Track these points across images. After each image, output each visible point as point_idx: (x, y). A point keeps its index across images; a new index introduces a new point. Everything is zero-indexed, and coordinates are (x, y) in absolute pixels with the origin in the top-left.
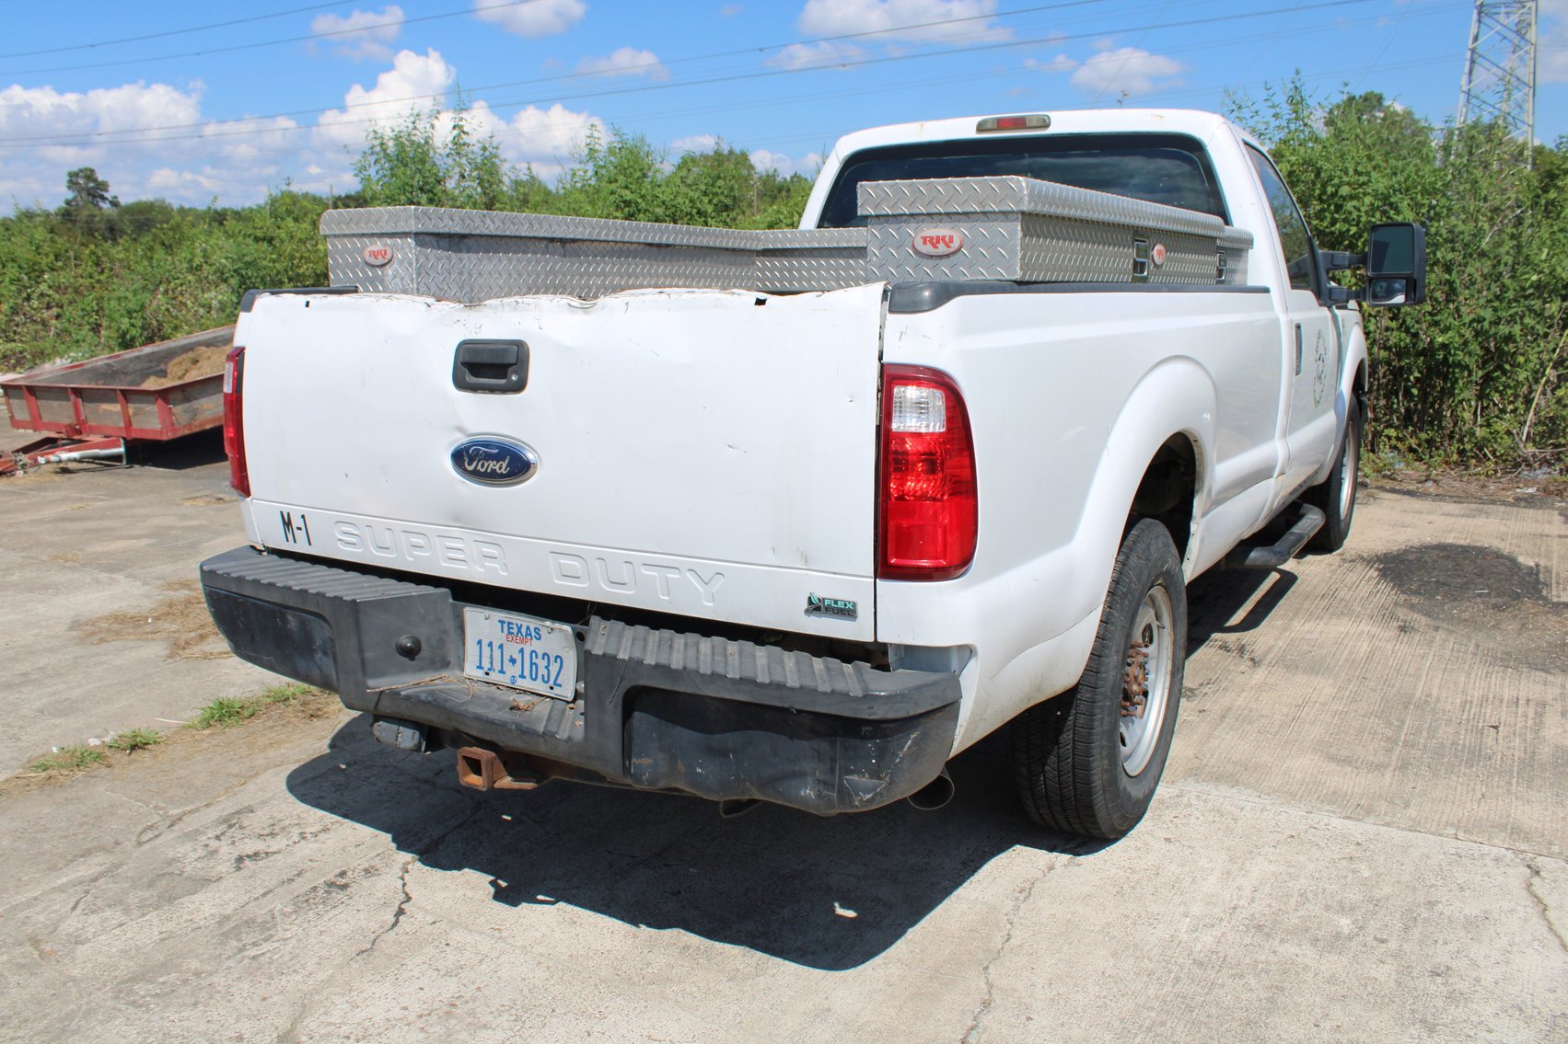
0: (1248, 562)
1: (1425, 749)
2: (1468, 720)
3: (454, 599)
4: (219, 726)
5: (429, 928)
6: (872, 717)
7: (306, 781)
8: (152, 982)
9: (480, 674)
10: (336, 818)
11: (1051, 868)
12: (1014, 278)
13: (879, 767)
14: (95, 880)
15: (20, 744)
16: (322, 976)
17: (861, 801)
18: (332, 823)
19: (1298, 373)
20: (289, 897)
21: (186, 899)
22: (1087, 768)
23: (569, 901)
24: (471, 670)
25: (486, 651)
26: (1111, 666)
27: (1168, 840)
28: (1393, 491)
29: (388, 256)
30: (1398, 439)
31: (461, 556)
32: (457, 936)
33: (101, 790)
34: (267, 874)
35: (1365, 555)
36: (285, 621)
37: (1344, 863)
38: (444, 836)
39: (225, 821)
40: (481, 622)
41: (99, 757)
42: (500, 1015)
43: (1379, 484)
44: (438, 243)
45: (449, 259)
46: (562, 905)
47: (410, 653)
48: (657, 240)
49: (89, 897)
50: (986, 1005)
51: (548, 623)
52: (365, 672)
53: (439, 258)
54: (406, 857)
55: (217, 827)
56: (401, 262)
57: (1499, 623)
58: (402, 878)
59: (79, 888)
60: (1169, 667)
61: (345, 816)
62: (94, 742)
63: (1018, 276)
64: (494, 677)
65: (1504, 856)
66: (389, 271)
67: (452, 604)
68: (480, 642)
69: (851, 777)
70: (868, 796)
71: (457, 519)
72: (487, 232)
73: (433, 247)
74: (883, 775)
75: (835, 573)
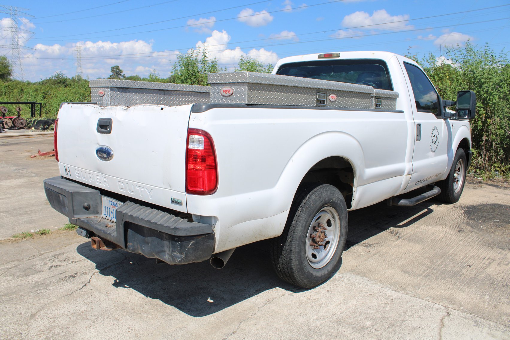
0: (399, 204)
1: (439, 271)
2: (462, 263)
3: (101, 194)
4: (68, 230)
5: (90, 291)
6: (175, 235)
7: (83, 247)
8: (8, 297)
9: (104, 216)
10: (85, 258)
11: (283, 295)
12: (245, 103)
13: (181, 250)
14: (11, 268)
15: (14, 230)
16: (53, 300)
17: (178, 261)
18: (83, 260)
19: (418, 140)
20: (58, 278)
21: (31, 276)
22: (290, 263)
23: (133, 288)
24: (103, 215)
25: (106, 209)
26: (299, 230)
27: (328, 291)
28: (491, 185)
29: (104, 94)
30: (498, 167)
31: (100, 181)
32: (97, 294)
33: (28, 245)
34: (55, 271)
35: (463, 206)
36: (59, 197)
37: (383, 305)
38: (110, 266)
39: (55, 256)
40: (106, 200)
41: (32, 235)
42: (93, 317)
43: (487, 182)
44: (118, 90)
45: (122, 95)
46: (131, 289)
47: (87, 209)
48: (199, 91)
49: (7, 273)
50: (234, 333)
51: (119, 202)
52: (74, 213)
53: (119, 95)
54: (97, 270)
55: (51, 257)
56: (106, 96)
57: (495, 231)
58: (91, 276)
59: (5, 270)
60: (339, 235)
61: (87, 258)
62: (32, 231)
63: (247, 102)
64: (108, 217)
65: (441, 308)
66: (104, 98)
67: (100, 195)
68: (105, 207)
69: (174, 253)
70: (180, 260)
71: (98, 170)
72: (135, 87)
73: (116, 91)
74: (183, 253)
75: (177, 191)
